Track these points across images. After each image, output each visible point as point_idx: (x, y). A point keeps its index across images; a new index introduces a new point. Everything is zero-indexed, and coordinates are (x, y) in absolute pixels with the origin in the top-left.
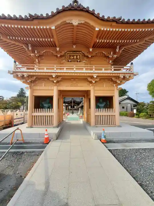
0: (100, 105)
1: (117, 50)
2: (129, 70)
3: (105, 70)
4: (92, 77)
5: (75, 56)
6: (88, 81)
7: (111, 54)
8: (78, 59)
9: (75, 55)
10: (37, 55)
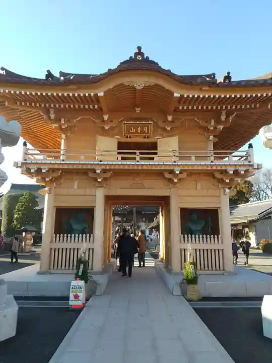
0: (193, 227)
1: (223, 118)
2: (245, 158)
3: (196, 160)
4: (172, 172)
5: (139, 129)
6: (165, 178)
7: (210, 123)
8: (144, 133)
9: (139, 126)
10: (63, 127)
